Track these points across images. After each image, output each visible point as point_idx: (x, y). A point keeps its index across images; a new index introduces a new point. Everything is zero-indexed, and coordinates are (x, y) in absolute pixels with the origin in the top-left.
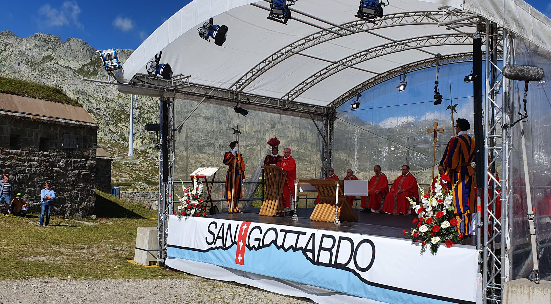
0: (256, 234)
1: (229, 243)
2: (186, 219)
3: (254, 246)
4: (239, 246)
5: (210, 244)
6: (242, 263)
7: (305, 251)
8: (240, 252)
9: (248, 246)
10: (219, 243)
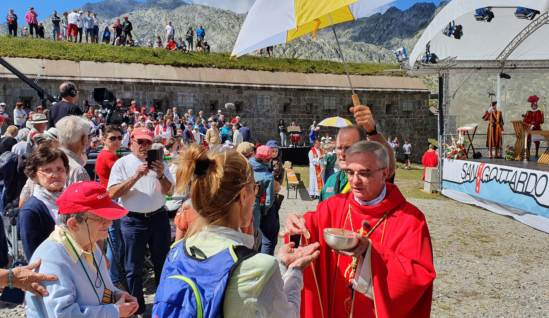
0: (487, 172)
1: (472, 179)
2: (452, 161)
3: (485, 180)
4: (477, 180)
5: (463, 178)
6: (478, 192)
7: (510, 183)
8: (478, 185)
9: (482, 180)
10: (468, 178)
